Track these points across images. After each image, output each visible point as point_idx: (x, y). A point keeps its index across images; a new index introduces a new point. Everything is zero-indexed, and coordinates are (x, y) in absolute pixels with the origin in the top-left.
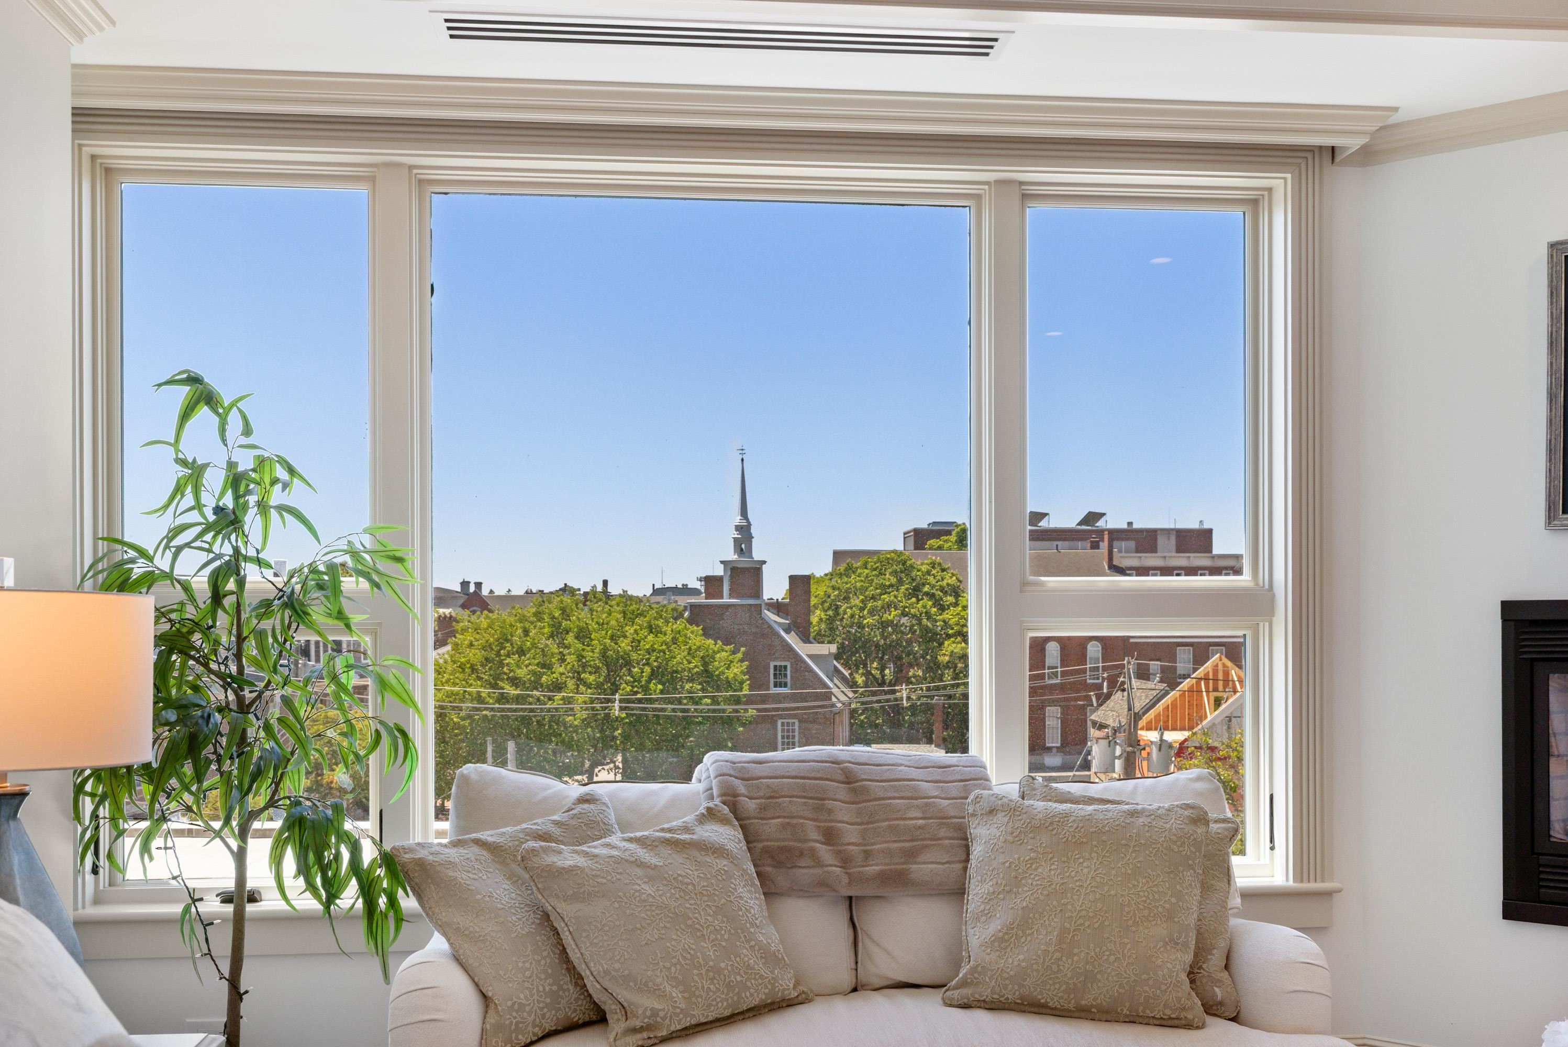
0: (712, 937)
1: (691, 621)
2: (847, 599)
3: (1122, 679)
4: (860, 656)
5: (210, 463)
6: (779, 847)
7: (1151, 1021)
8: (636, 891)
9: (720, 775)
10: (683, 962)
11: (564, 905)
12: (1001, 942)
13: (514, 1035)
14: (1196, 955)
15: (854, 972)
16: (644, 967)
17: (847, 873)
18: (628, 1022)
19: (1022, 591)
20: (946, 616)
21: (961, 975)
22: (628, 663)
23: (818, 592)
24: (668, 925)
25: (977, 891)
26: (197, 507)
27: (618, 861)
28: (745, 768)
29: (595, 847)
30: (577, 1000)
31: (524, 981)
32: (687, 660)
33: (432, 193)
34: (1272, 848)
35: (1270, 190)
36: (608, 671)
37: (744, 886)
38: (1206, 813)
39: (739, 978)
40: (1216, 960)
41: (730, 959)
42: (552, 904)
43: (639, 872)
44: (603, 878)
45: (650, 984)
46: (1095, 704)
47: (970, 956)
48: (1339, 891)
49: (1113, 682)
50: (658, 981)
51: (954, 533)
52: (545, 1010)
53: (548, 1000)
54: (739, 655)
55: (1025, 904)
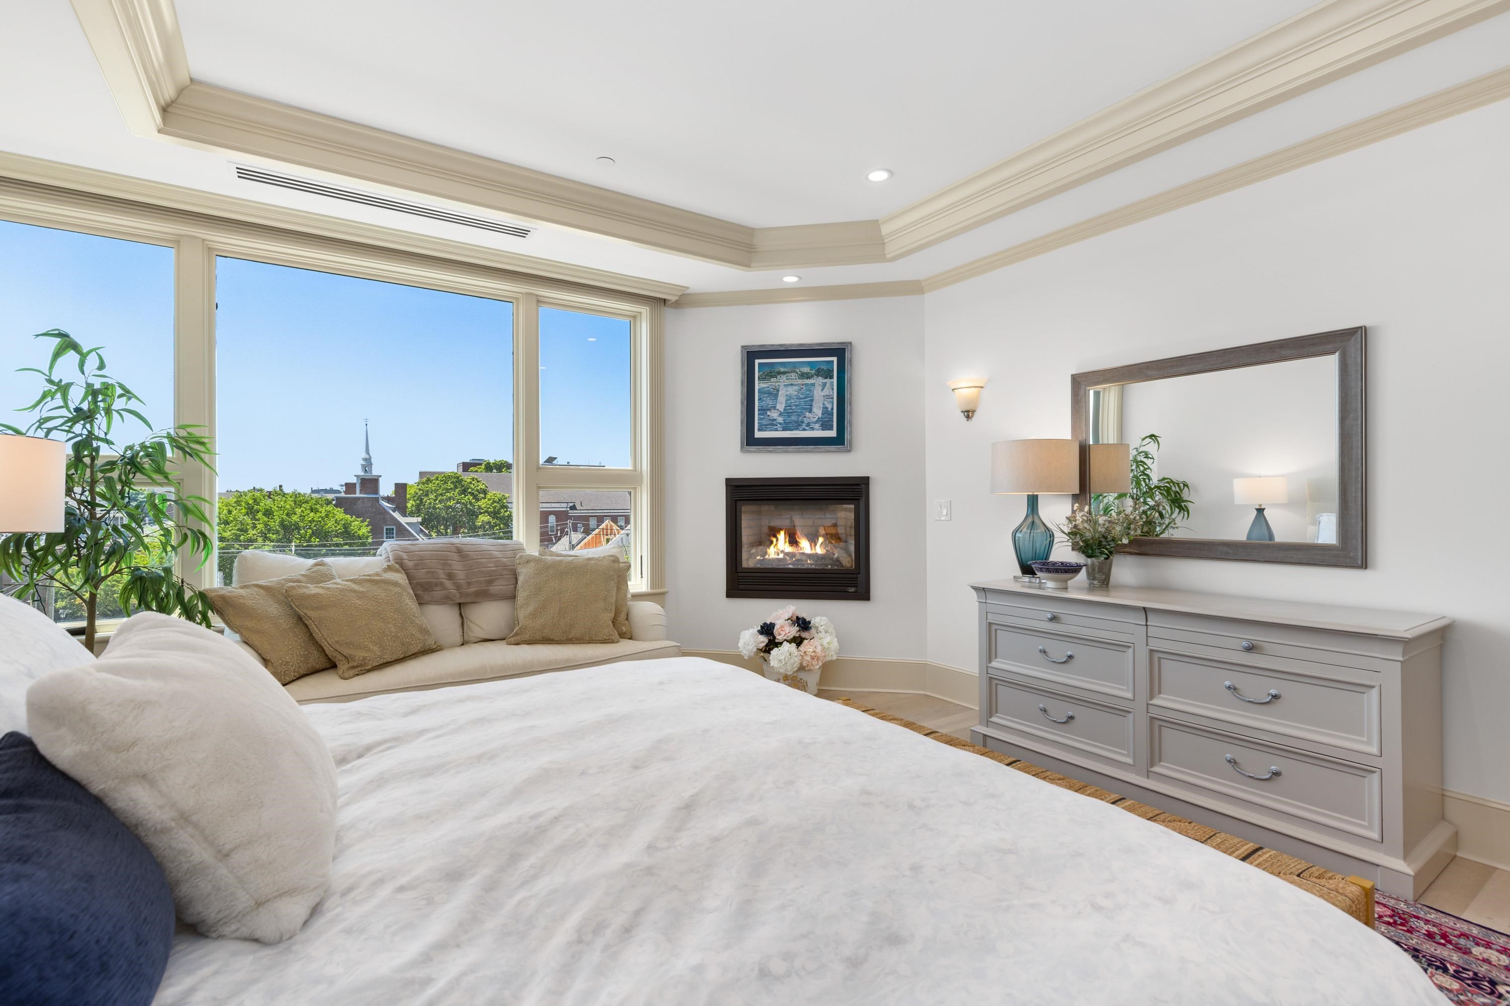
0: (393, 622)
1: (336, 506)
2: (427, 495)
3: (566, 530)
4: (434, 523)
5: (74, 383)
6: (425, 582)
7: (598, 642)
8: (352, 603)
9: (394, 551)
10: (379, 634)
11: (311, 612)
12: (534, 615)
13: (283, 677)
14: (615, 615)
15: (462, 637)
16: (358, 638)
17: (459, 592)
18: (350, 664)
19: (537, 471)
20: (479, 503)
21: (515, 631)
22: (298, 528)
23: (410, 492)
24: (370, 618)
25: (521, 595)
26: (65, 406)
27: (342, 590)
28: (405, 547)
29: (328, 584)
30: (318, 658)
31: (288, 651)
32: (335, 526)
33: (217, 255)
34: (642, 577)
35: (640, 313)
36: (285, 532)
37: (409, 599)
38: (618, 558)
39: (407, 640)
40: (623, 616)
41: (403, 632)
42: (304, 612)
43: (353, 594)
44: (334, 598)
45: (362, 645)
46: (554, 541)
47: (519, 623)
48: (667, 592)
49: (562, 531)
50: (366, 644)
51: (483, 464)
52: (301, 664)
53: (302, 659)
54: (366, 523)
55: (543, 599)
